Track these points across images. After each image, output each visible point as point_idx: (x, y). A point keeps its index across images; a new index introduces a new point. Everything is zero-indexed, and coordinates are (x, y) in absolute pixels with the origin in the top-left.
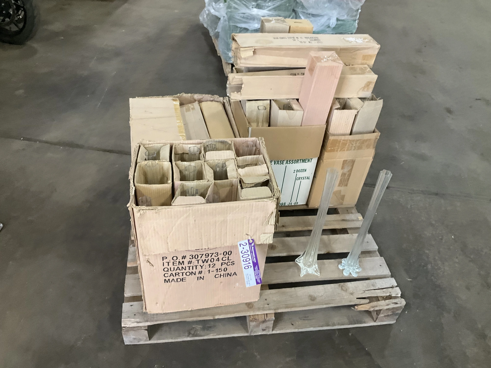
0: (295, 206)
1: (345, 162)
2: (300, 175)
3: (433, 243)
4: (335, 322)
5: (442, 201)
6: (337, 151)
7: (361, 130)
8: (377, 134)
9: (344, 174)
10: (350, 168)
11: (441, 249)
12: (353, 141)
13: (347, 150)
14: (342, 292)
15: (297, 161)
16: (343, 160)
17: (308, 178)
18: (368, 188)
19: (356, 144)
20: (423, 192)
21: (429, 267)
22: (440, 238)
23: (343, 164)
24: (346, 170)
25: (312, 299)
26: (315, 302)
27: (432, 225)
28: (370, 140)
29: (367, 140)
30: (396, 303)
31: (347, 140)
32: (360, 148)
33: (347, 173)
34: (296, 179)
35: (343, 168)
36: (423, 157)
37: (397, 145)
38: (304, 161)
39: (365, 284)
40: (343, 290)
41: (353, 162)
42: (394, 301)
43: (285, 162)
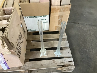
0: (45, 31)
1: (59, 16)
2: (44, 21)
3: (90, 42)
4: (52, 71)
5: (95, 28)
6: (55, 12)
7: (64, 4)
8: (71, 5)
9: (59, 21)
10: (61, 18)
11: (92, 44)
12: (61, 8)
13: (59, 12)
14: (53, 63)
15: (42, 16)
16: (58, 15)
17: (47, 22)
18: (72, 24)
19: (62, 9)
20: (90, 25)
21: (88, 50)
22: (93, 40)
23: (58, 17)
24: (60, 19)
25: (42, 65)
26: (42, 67)
27: (91, 36)
28: (68, 7)
29: (67, 8)
30: (71, 68)
31: (58, 8)
32: (64, 11)
33: (61, 20)
34: (43, 22)
35: (58, 18)
36: (91, 14)
37: (84, 10)
38: (44, 16)
39: (62, 60)
40: (54, 62)
41: (62, 16)
42: (71, 67)
43: (37, 17)
